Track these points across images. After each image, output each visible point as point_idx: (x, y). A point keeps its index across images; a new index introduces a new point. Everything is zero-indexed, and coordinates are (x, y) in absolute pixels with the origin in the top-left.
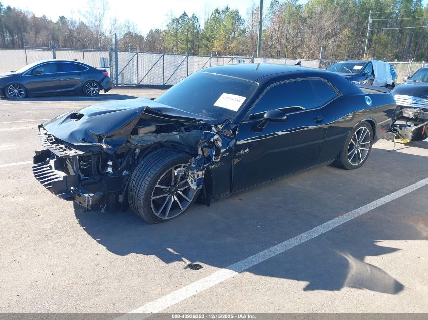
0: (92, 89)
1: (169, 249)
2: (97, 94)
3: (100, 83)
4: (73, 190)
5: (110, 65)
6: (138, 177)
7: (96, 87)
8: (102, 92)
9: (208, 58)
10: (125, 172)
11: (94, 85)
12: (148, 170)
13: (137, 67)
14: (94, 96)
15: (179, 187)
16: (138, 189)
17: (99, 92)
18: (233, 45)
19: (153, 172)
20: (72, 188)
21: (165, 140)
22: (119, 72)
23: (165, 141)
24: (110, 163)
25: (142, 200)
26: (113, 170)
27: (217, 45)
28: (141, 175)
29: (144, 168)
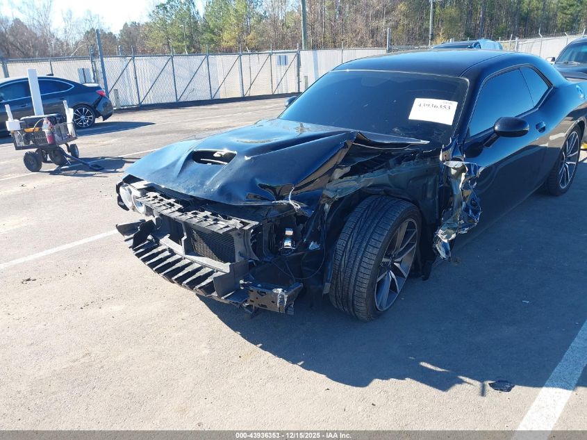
0: (83, 117)
1: (424, 364)
2: (92, 125)
3: (95, 108)
4: (243, 285)
5: (94, 79)
6: (351, 251)
7: (89, 114)
8: (99, 120)
9: (237, 56)
10: (312, 243)
11: (85, 111)
12: (368, 236)
13: (136, 78)
14: (87, 127)
15: (395, 258)
16: (355, 270)
17: (94, 120)
18: (249, 37)
19: (379, 240)
20: (242, 282)
21: (371, 184)
22: (109, 89)
23: (370, 186)
24: (289, 233)
25: (365, 286)
26: (292, 243)
27: (227, 37)
28: (357, 246)
29: (358, 234)
